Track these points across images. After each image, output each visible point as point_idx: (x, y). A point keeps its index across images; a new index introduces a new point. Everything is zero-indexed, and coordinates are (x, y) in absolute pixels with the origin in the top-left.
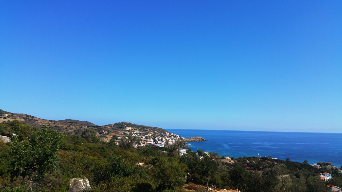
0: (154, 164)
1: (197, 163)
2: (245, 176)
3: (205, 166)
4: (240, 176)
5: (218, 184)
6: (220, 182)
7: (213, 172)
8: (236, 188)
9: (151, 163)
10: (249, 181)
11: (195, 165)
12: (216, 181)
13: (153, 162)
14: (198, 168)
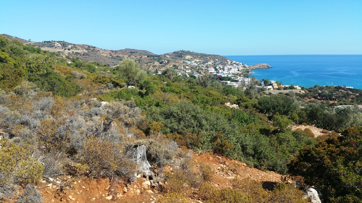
0: (238, 104)
1: (279, 105)
2: (321, 115)
3: (286, 108)
4: (316, 115)
5: (296, 120)
6: (298, 118)
7: (292, 112)
8: (312, 124)
9: (236, 102)
10: (324, 119)
11: (277, 107)
12: (294, 118)
13: (237, 102)
14: (280, 109)
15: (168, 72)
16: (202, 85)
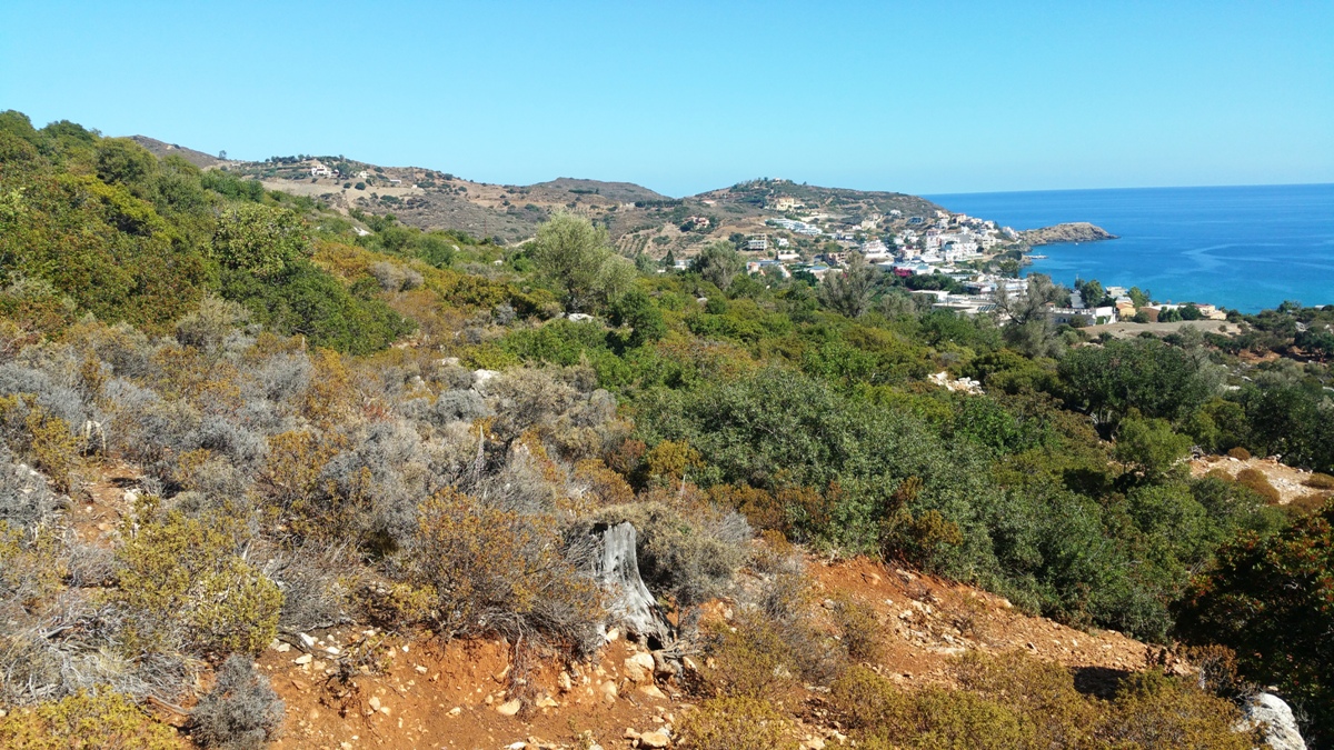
0: (980, 376)
1: (1142, 381)
2: (1305, 417)
3: (1169, 390)
4: (1286, 418)
5: (1206, 439)
6: (1212, 431)
7: (1192, 406)
8: (1270, 453)
9: (969, 371)
10: (1317, 432)
11: (1134, 386)
12: (1199, 430)
13: (977, 368)
14: (1144, 394)
15: (711, 261)
16: (841, 306)
